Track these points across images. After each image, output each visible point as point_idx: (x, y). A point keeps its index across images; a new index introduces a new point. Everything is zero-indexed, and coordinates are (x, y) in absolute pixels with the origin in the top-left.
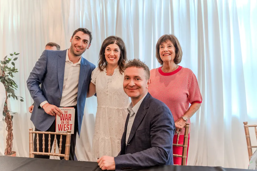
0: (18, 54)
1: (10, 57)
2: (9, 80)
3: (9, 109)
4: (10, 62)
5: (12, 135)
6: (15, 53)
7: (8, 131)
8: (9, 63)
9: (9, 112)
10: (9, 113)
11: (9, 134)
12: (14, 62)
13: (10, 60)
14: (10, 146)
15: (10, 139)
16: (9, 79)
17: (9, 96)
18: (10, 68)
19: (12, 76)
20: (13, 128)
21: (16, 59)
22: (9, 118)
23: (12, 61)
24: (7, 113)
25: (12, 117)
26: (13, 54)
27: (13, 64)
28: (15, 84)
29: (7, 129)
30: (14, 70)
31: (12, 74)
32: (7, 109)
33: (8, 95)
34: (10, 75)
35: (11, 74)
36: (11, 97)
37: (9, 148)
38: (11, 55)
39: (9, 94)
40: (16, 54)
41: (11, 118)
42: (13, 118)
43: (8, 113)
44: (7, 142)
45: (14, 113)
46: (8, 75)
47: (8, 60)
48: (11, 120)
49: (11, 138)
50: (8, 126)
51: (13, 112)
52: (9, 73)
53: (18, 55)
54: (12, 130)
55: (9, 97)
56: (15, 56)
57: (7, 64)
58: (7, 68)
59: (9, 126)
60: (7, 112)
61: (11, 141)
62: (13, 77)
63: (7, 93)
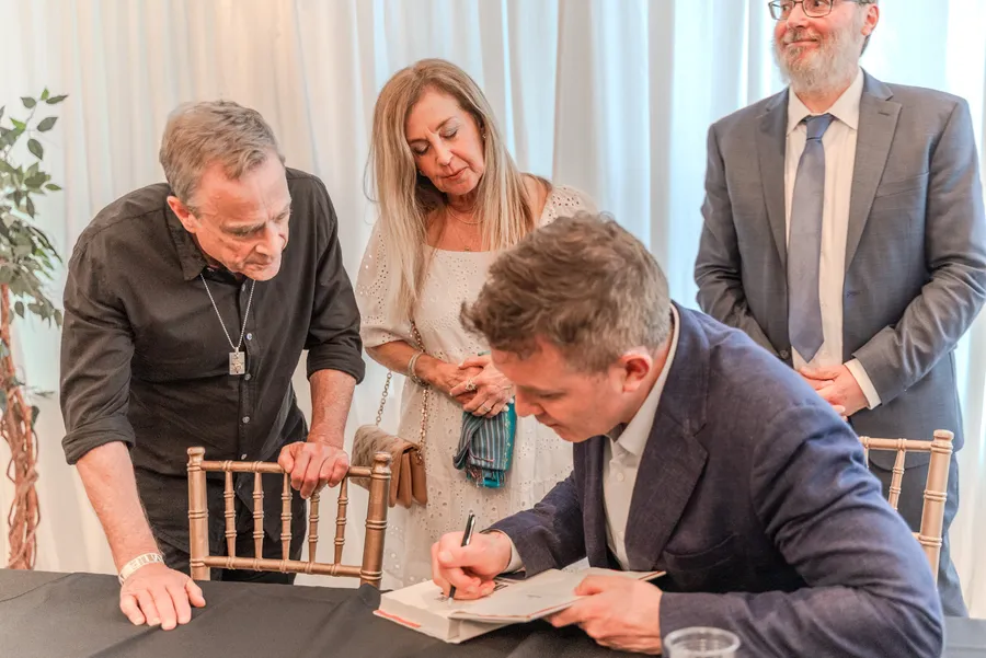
0: (61, 98)
1: (21, 114)
2: (17, 230)
3: (18, 375)
4: (23, 140)
5: (37, 504)
6: (46, 92)
7: (17, 482)
8: (16, 145)
9: (21, 387)
10: (22, 393)
11: (23, 495)
12: (42, 138)
13: (20, 128)
14: (25, 555)
15: (29, 519)
16: (18, 224)
17: (20, 308)
18: (18, 172)
19: (30, 210)
20: (38, 468)
21: (46, 125)
22: (19, 418)
23: (31, 133)
24: (12, 391)
25: (35, 411)
26: (37, 96)
27: (35, 148)
28: (51, 248)
29: (13, 473)
30: (37, 180)
31: (29, 200)
32: (9, 371)
33: (12, 307)
34: (18, 204)
35: (23, 202)
36: (27, 311)
37: (23, 564)
38: (29, 103)
39: (18, 298)
40: (52, 101)
41: (29, 416)
42: (40, 417)
43: (16, 393)
44: (11, 534)
45: (43, 394)
46: (11, 203)
47: (11, 127)
48: (32, 430)
49: (32, 518)
50: (15, 458)
51: (38, 391)
52: (17, 196)
53: (59, 104)
54: (35, 476)
55: (17, 316)
56: (43, 111)
57: (7, 148)
58: (8, 168)
59: (21, 455)
60: (12, 386)
61: (29, 532)
62: (35, 216)
63: (10, 293)
